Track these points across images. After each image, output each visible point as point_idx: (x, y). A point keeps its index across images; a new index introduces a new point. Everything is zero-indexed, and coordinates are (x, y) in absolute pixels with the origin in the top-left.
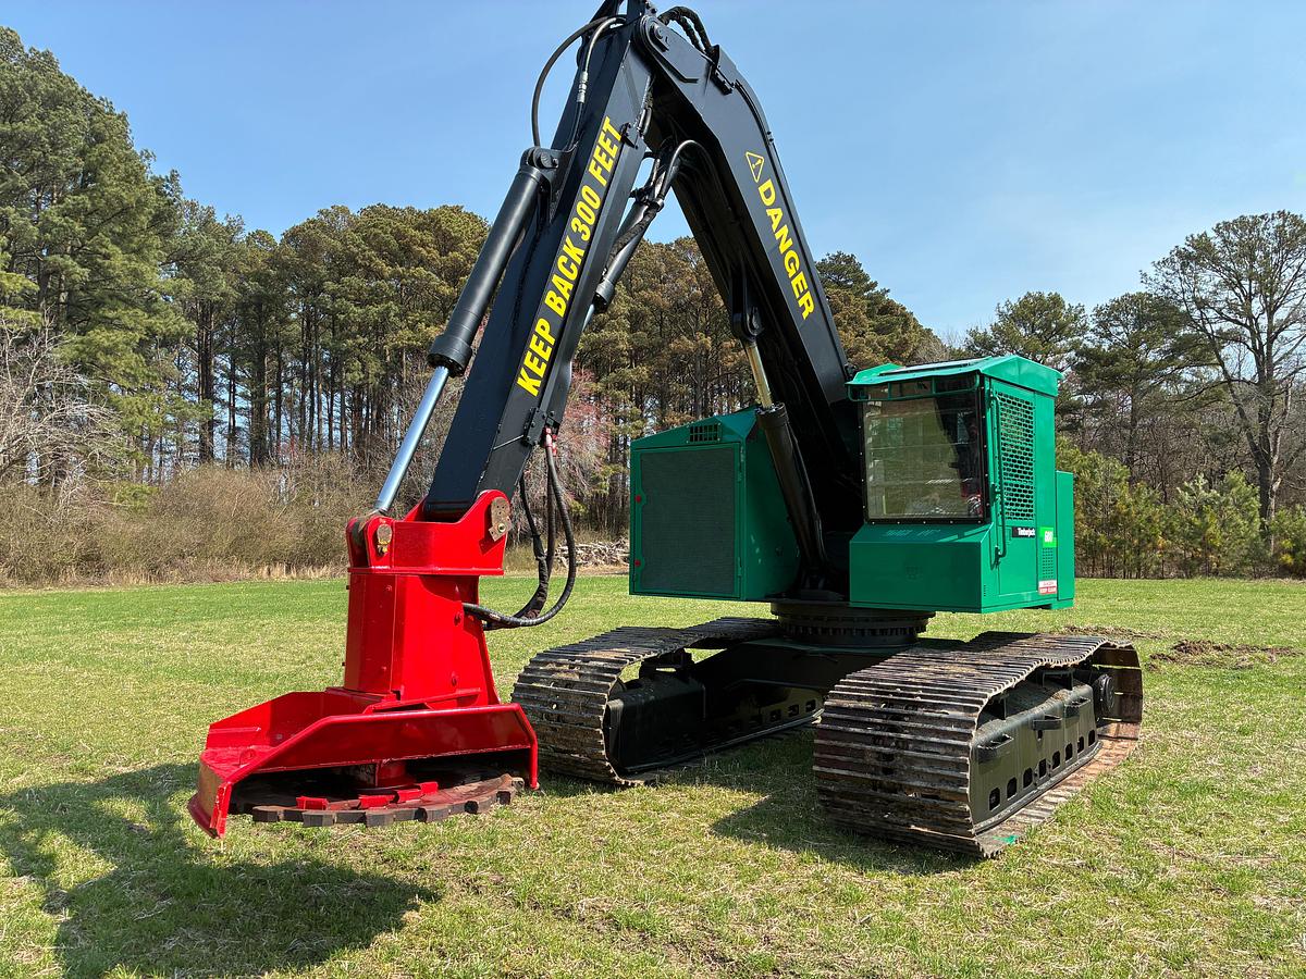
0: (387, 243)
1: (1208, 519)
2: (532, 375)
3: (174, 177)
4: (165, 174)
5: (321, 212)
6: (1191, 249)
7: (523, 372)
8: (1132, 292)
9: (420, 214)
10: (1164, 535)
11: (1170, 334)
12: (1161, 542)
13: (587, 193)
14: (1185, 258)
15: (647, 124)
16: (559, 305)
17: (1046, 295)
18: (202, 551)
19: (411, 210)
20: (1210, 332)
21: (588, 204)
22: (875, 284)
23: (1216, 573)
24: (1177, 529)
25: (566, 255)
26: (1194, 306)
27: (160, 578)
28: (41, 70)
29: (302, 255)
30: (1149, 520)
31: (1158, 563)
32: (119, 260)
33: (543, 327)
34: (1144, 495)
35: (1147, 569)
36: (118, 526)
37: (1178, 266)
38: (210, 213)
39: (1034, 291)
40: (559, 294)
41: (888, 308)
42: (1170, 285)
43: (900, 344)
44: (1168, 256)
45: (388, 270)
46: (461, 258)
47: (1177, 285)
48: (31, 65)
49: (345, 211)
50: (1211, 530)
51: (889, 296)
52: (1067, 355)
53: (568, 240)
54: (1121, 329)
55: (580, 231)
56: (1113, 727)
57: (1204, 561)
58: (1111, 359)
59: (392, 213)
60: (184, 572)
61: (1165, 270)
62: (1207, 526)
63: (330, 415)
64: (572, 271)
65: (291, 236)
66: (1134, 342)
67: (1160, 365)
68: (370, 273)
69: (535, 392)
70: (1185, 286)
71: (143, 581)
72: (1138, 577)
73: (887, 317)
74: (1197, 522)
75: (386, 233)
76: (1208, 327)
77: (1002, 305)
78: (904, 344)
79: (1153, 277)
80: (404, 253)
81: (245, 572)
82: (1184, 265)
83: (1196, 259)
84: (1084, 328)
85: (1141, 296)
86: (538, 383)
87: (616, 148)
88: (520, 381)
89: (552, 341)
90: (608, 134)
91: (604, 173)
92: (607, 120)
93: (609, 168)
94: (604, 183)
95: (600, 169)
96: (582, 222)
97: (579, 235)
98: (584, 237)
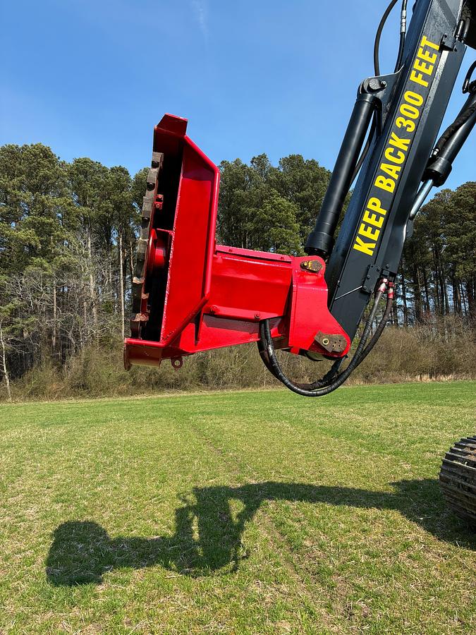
2: (366, 240)
7: (358, 239)
13: (409, 96)
15: (466, 31)
16: (389, 185)
18: (387, 368)
21: (409, 104)
25: (392, 146)
27: (370, 381)
28: (311, 169)
33: (375, 204)
40: (387, 176)
45: (471, 216)
53: (393, 135)
55: (405, 125)
60: (380, 379)
64: (399, 158)
69: (371, 253)
81: (408, 378)
86: (373, 246)
87: (435, 56)
88: (356, 247)
89: (384, 212)
90: (426, 48)
91: (425, 77)
92: (424, 38)
93: (429, 72)
94: (426, 84)
95: (420, 76)
96: (407, 118)
97: (404, 129)
98: (409, 130)
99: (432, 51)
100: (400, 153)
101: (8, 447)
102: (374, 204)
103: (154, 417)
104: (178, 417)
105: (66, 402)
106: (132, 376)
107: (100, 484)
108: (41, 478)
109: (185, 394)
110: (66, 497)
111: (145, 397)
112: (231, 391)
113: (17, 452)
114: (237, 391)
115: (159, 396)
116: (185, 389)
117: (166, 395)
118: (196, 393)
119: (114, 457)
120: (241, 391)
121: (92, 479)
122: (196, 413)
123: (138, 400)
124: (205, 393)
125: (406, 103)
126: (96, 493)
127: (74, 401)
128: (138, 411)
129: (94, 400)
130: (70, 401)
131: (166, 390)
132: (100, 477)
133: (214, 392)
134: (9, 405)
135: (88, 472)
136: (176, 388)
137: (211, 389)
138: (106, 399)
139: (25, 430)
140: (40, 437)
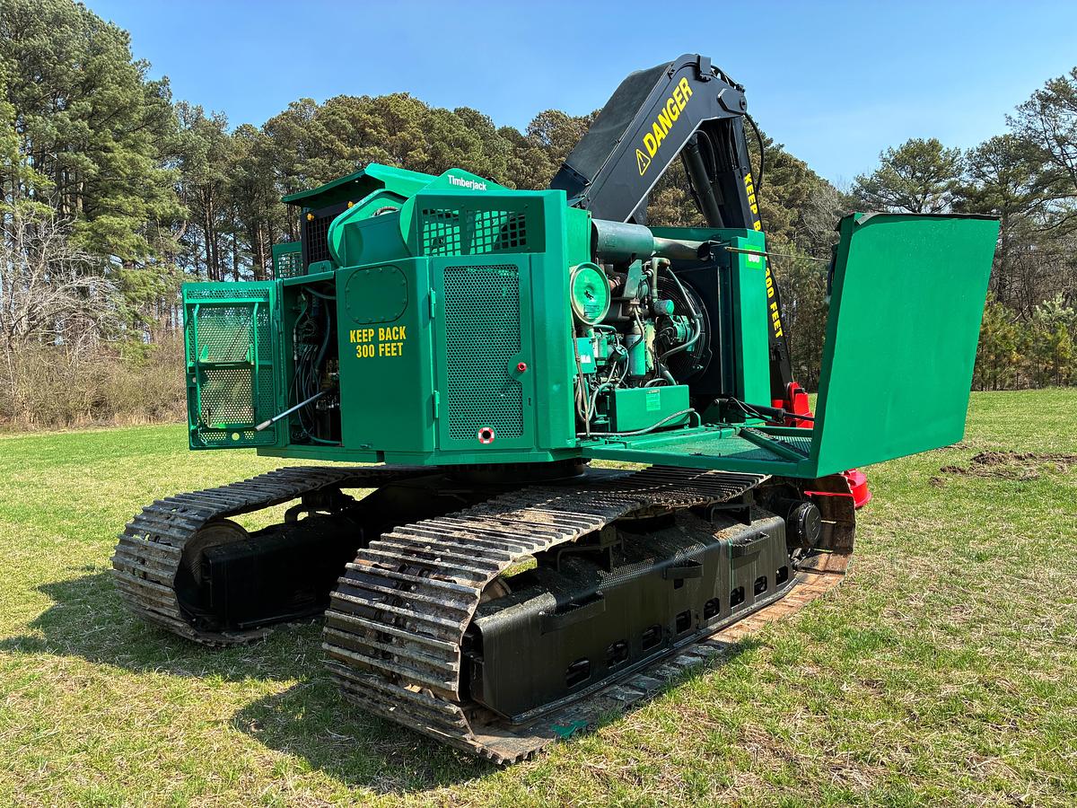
0: (344, 128)
1: (1059, 333)
3: (165, 83)
4: (158, 79)
5: (291, 105)
6: (1050, 92)
8: (1000, 135)
9: (372, 101)
10: (1018, 351)
11: (1034, 170)
12: (1015, 356)
14: (1045, 100)
17: (926, 142)
19: (366, 98)
20: (1070, 166)
22: (771, 141)
23: (1066, 383)
24: (1031, 344)
26: (1055, 144)
27: (158, 418)
29: (278, 143)
30: (1004, 337)
31: (1012, 376)
32: (120, 154)
34: (1001, 316)
35: (1003, 381)
36: (122, 377)
37: (1038, 109)
38: (200, 111)
39: (915, 138)
41: (783, 161)
42: (1033, 127)
43: (792, 193)
44: (1029, 99)
45: (347, 150)
46: (408, 137)
47: (1038, 125)
49: (310, 102)
50: (1061, 344)
51: (784, 150)
52: (944, 195)
54: (992, 169)
56: (822, 559)
57: (1054, 373)
58: (981, 196)
59: (350, 103)
60: (178, 413)
61: (1027, 112)
62: (1059, 340)
65: (270, 127)
66: (1004, 180)
67: (1027, 199)
68: (332, 154)
70: (1046, 126)
71: (143, 422)
72: (995, 389)
73: (781, 170)
74: (1050, 337)
75: (342, 119)
76: (1068, 162)
77: (885, 152)
78: (797, 193)
79: (1017, 119)
80: (360, 136)
82: (1044, 107)
83: (1056, 101)
84: (960, 170)
85: (1007, 138)
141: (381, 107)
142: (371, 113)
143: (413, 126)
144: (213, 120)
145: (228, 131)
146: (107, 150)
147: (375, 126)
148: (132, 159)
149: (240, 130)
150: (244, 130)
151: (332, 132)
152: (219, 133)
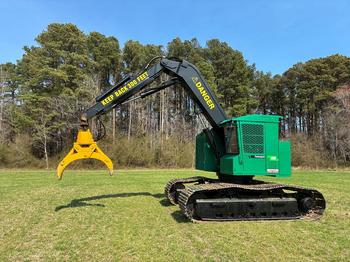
0: (314, 70)
2: (105, 102)
3: (254, 65)
4: (252, 65)
5: (294, 65)
9: (324, 59)
16: (118, 95)
19: (321, 58)
28: (224, 46)
38: (262, 72)
40: (118, 93)
45: (314, 77)
46: (339, 69)
48: (222, 46)
49: (301, 63)
53: (126, 86)
59: (316, 60)
63: (300, 123)
65: (285, 74)
68: (309, 79)
69: (104, 105)
75: (313, 67)
80: (320, 72)
86: (106, 104)
87: (146, 77)
88: (102, 102)
89: (113, 99)
90: (145, 74)
91: (141, 80)
92: (146, 72)
93: (142, 79)
94: (140, 81)
95: (140, 79)
96: (131, 85)
97: (129, 86)
98: (129, 87)
99: (146, 75)
100: (124, 90)
101: (37, 200)
102: (112, 96)
103: (129, 184)
104: (144, 185)
105: (79, 171)
106: (118, 158)
107: (90, 234)
108: (52, 226)
109: (147, 170)
110: (64, 245)
111: (124, 171)
112: (174, 170)
113: (41, 204)
114: (177, 170)
115: (133, 170)
116: (148, 167)
117: (137, 170)
118: (154, 170)
119: (103, 212)
120: (179, 170)
121: (86, 229)
122: (155, 183)
123: (120, 172)
124: (159, 170)
125: (133, 82)
126: (87, 243)
127: (84, 171)
128: (120, 180)
129: (95, 171)
130: (82, 171)
131: (137, 167)
132: (92, 228)
133: (164, 170)
134: (46, 171)
135: (84, 223)
136: (142, 167)
137: (163, 168)
138: (103, 171)
139: (51, 188)
140: (59, 193)
141: (328, 61)
142: (324, 63)
143: (342, 65)
144: (266, 74)
145: (272, 77)
146: (237, 86)
147: (325, 68)
148: (244, 88)
149: (275, 76)
150: (277, 76)
151: (309, 72)
152: (268, 78)
